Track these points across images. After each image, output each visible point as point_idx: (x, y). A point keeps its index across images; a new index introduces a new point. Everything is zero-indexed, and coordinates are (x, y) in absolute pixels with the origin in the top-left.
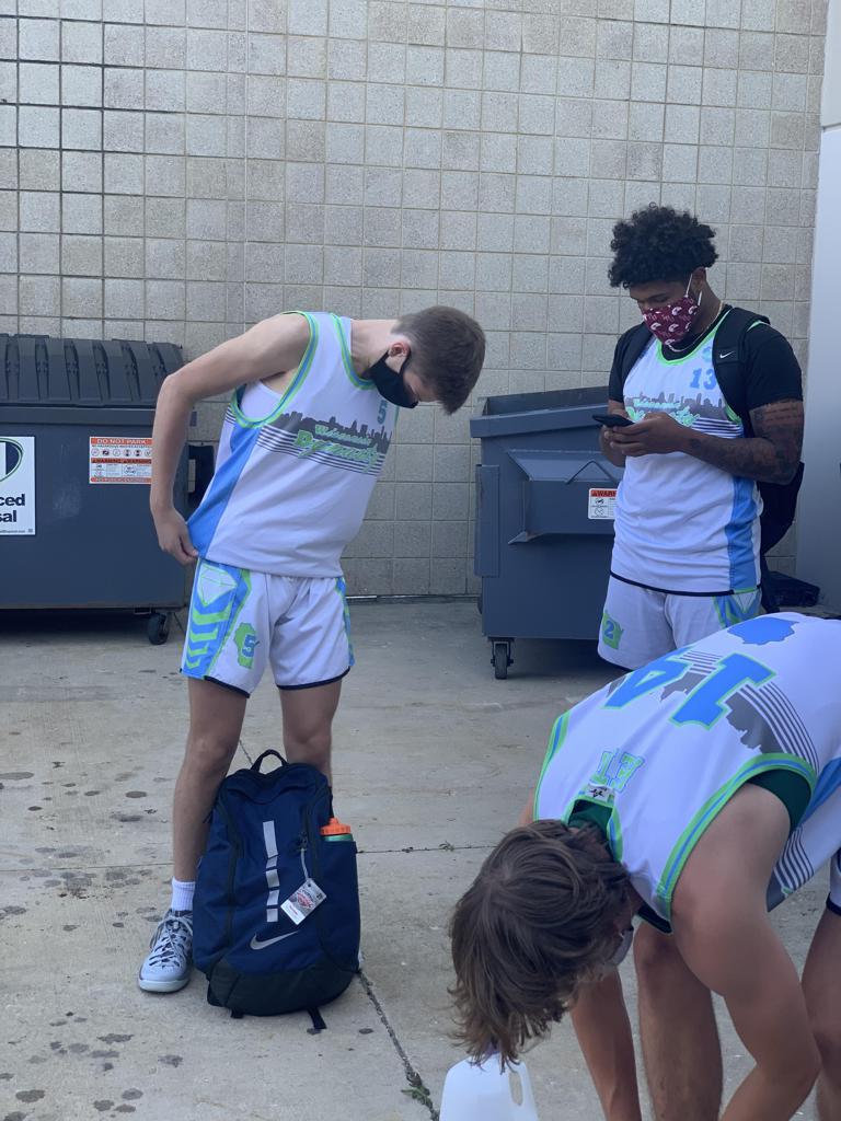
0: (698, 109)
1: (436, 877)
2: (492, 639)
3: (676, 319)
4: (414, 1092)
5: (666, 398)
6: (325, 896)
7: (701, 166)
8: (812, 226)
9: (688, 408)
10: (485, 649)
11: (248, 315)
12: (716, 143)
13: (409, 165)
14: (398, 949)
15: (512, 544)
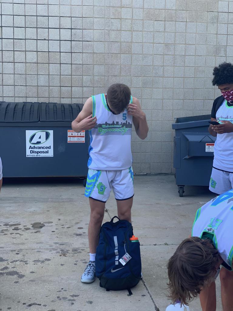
1: (163, 253)
2: (178, 186)
3: (232, 94)
5: (229, 117)
6: (131, 258)
13: (155, 54)
14: (152, 273)
15: (184, 159)
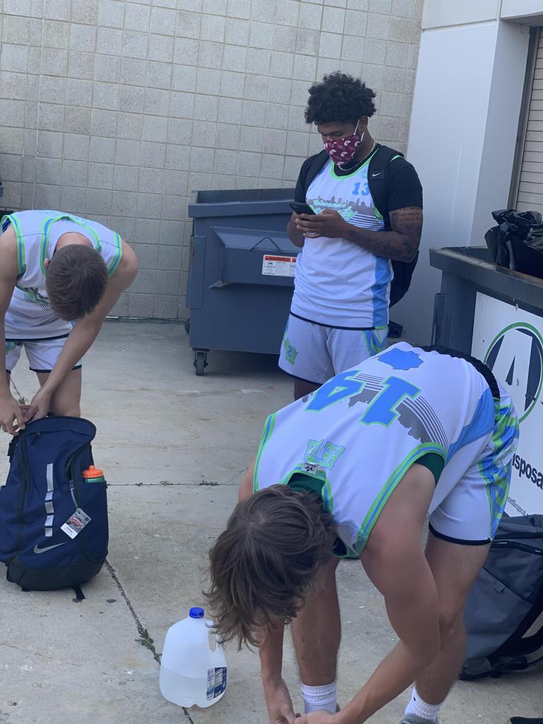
0: (344, 10)
1: (158, 503)
2: (195, 349)
3: (346, 149)
4: (143, 641)
5: (336, 201)
6: (90, 519)
7: (344, 48)
8: (412, 93)
9: (351, 207)
10: (190, 356)
11: (40, 124)
12: (354, 34)
13: (153, 32)
14: (133, 548)
15: (212, 288)
